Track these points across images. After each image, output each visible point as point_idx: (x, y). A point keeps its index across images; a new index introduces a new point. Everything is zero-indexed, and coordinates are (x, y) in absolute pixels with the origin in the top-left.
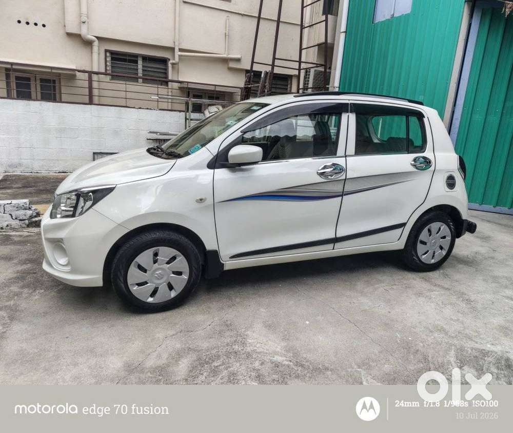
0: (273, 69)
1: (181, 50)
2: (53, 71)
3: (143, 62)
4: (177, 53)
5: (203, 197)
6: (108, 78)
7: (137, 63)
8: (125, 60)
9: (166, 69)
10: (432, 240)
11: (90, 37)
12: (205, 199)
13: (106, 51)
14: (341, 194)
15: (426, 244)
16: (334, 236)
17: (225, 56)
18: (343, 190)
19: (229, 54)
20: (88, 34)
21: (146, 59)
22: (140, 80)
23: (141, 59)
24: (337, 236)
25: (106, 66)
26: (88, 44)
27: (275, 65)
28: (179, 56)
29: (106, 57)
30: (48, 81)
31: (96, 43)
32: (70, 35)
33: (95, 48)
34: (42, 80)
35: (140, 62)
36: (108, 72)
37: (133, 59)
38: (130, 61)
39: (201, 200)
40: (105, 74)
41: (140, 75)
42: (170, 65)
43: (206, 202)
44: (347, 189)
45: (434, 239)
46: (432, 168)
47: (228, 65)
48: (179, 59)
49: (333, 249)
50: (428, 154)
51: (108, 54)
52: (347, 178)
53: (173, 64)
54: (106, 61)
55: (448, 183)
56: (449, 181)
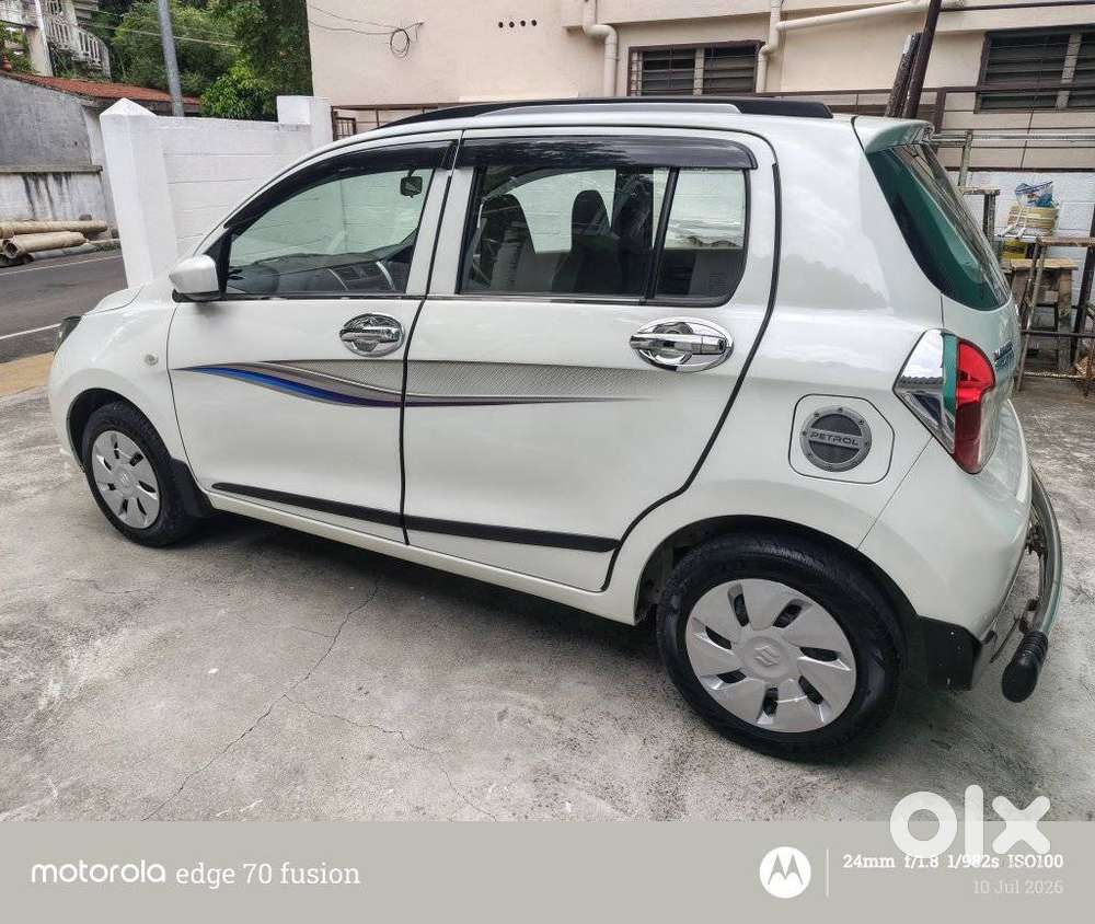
1: (783, 16)
3: (706, 61)
4: (776, 24)
5: (154, 355)
7: (693, 66)
8: (667, 64)
9: (753, 69)
10: (755, 641)
11: (600, 27)
12: (156, 360)
13: (633, 50)
14: (398, 399)
15: (728, 647)
18: (404, 391)
20: (595, 23)
21: (712, 52)
23: (702, 55)
24: (406, 512)
25: (630, 82)
26: (597, 42)
28: (781, 31)
29: (631, 63)
31: (611, 39)
32: (571, 31)
33: (610, 49)
35: (700, 63)
37: (682, 57)
38: (677, 64)
39: (151, 359)
42: (761, 58)
43: (157, 364)
44: (413, 390)
45: (767, 641)
46: (734, 364)
48: (780, 40)
49: (406, 542)
51: (635, 57)
52: (410, 358)
53: (766, 53)
54: (630, 73)
55: (814, 439)
56: (822, 436)
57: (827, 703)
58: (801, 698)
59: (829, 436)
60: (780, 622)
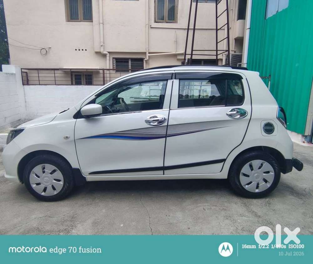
0: (192, 56)
1: (149, 53)
2: (88, 71)
3: (131, 62)
4: (148, 55)
5: (68, 136)
6: (114, 71)
7: (128, 62)
8: (122, 62)
9: (143, 64)
10: (255, 174)
11: (105, 52)
12: (69, 138)
13: (113, 58)
14: (165, 136)
15: (249, 177)
16: (163, 166)
17: (174, 53)
18: (167, 133)
19: (176, 52)
20: (104, 51)
21: (133, 60)
22: (130, 71)
23: (130, 60)
24: (165, 166)
25: (113, 65)
26: (105, 56)
27: (193, 54)
28: (149, 56)
29: (113, 61)
30: (89, 75)
31: (108, 55)
32: (97, 53)
33: (108, 58)
34: (86, 75)
35: (130, 62)
36: (114, 68)
37: (126, 60)
38: (125, 62)
39: (67, 137)
40: (113, 70)
41: (130, 68)
42: (144, 62)
43: (70, 139)
44: (169, 132)
45: (257, 173)
46: (248, 117)
47: (177, 57)
48: (149, 58)
49: (164, 174)
50: (245, 106)
51: (114, 60)
52: (169, 124)
53: (146, 61)
54: (113, 63)
55: (266, 129)
56: (266, 128)
57: (269, 182)
58: (264, 183)
59: (268, 128)
60: (260, 168)
